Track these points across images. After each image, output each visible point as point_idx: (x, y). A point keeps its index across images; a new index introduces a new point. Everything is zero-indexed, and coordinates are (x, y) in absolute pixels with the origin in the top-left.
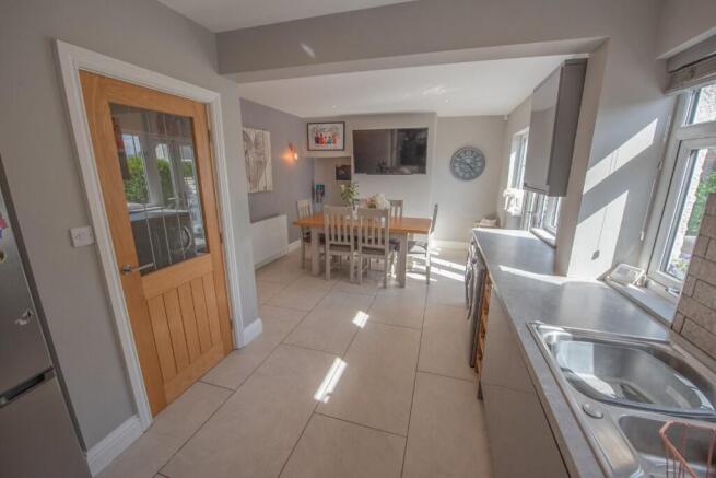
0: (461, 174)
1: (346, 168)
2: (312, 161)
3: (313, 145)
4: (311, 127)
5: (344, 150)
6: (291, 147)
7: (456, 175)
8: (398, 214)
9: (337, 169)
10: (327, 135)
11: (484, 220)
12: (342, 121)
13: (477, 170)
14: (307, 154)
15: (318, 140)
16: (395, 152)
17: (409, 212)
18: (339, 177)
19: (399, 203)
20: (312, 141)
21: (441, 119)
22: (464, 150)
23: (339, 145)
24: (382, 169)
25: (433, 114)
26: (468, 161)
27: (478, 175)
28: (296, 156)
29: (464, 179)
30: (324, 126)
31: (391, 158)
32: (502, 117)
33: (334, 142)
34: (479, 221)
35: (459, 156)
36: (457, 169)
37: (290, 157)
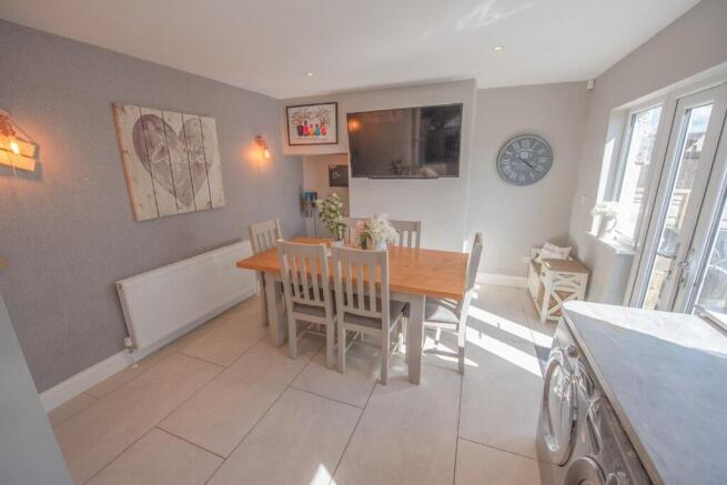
0: (513, 175)
1: (342, 169)
2: (298, 161)
3: (295, 138)
4: (291, 111)
5: (336, 143)
6: (259, 140)
7: (505, 177)
8: (413, 246)
9: (331, 171)
10: (313, 122)
11: (547, 245)
12: (333, 101)
13: (540, 168)
14: (287, 151)
15: (302, 131)
16: (417, 144)
17: (432, 241)
18: (333, 183)
19: (415, 227)
20: (294, 131)
21: (482, 92)
22: (519, 139)
23: (331, 137)
24: (397, 170)
25: (472, 82)
26: (524, 155)
27: (540, 176)
28: (267, 154)
29: (517, 182)
30: (310, 109)
31: (411, 154)
32: (585, 83)
33: (324, 134)
34: (541, 247)
35: (510, 148)
36: (507, 168)
37: (259, 157)
